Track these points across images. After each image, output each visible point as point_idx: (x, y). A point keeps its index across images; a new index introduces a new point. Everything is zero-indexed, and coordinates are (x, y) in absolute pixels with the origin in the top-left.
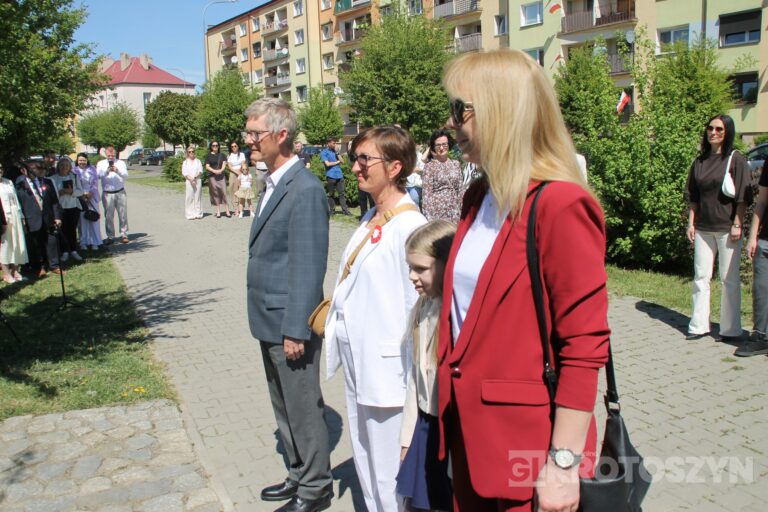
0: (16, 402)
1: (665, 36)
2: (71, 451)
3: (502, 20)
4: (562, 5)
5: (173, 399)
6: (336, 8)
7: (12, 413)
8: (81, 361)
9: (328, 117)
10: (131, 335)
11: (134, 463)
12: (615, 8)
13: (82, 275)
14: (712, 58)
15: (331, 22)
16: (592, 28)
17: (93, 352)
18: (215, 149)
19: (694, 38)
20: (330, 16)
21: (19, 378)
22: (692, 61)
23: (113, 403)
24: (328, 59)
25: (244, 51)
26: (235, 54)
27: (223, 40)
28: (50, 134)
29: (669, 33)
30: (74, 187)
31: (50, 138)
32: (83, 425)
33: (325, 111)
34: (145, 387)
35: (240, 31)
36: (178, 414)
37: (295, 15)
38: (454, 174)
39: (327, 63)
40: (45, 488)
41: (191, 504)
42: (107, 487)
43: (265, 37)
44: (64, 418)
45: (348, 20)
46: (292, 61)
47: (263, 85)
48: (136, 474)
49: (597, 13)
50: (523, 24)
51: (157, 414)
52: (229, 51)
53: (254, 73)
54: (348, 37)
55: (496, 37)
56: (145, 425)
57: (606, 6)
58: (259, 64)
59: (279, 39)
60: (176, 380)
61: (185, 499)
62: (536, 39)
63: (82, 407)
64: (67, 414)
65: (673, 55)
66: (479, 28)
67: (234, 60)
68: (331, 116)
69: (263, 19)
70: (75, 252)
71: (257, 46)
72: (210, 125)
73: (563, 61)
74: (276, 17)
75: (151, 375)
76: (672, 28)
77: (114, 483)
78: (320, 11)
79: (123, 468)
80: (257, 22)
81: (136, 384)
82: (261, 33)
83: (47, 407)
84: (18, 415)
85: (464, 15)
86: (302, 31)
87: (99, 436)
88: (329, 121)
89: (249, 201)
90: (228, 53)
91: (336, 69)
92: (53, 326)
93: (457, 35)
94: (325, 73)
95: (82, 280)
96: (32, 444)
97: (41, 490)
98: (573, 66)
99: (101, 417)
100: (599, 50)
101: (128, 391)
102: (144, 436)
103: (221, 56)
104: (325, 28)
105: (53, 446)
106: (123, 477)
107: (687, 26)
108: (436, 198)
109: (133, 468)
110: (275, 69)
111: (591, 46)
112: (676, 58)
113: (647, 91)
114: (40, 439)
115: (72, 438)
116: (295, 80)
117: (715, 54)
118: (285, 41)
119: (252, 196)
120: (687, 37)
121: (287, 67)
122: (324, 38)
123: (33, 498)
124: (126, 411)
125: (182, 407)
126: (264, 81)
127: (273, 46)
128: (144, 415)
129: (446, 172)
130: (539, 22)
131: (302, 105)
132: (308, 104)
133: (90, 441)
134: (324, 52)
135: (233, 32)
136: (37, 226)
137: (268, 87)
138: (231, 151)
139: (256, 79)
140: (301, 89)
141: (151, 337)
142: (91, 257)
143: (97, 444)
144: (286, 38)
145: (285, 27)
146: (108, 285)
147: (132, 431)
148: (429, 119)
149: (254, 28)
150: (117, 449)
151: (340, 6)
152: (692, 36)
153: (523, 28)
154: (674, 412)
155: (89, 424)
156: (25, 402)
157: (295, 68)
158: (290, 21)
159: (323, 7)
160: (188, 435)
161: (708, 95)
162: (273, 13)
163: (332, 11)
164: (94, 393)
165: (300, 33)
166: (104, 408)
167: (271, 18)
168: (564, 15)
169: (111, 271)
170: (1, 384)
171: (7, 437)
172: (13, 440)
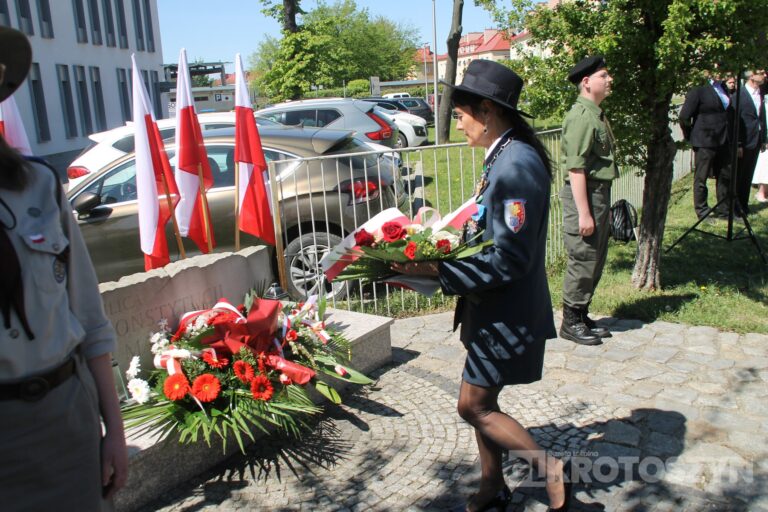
84: (760, 332)
170: (744, 299)
171: (749, 351)
172: (753, 356)
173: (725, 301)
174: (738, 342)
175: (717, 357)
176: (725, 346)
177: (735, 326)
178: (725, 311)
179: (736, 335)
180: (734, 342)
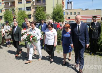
16: (9, 7)
22: (23, 12)
57: (11, 4)
65: (20, 12)
73: (5, 11)
76: (20, 8)
111: (9, 10)
113: (17, 16)
130: (1, 5)
152: (23, 9)
168: (5, 5)
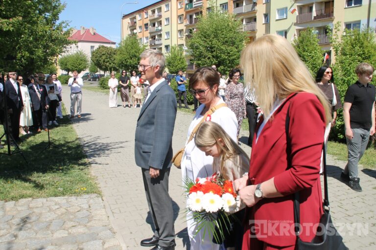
0: (24, 192)
1: (348, 26)
2: (49, 217)
3: (267, 16)
4: (297, 9)
5: (99, 194)
6: (186, 8)
7: (22, 197)
8: (56, 174)
9: (180, 61)
10: (80, 162)
11: (80, 224)
12: (323, 12)
13: (58, 132)
14: (372, 38)
15: (183, 15)
16: (311, 21)
17: (62, 170)
18: (124, 74)
19: (363, 27)
20: (182, 12)
21: (26, 180)
22: (361, 38)
23: (71, 195)
24: (181, 32)
25: (140, 27)
26: (135, 29)
27: (130, 22)
28: (46, 64)
29: (350, 24)
30: (55, 90)
31: (46, 66)
32: (56, 205)
33: (178, 58)
34: (86, 188)
35: (138, 17)
36: (102, 201)
37: (166, 10)
38: (241, 90)
39: (180, 35)
40: (36, 234)
41: (106, 246)
42: (66, 235)
43: (151, 21)
44: (47, 201)
45: (191, 14)
46: (163, 33)
47: (149, 44)
48: (81, 230)
49: (314, 14)
50: (277, 18)
51: (91, 201)
52: (133, 27)
53: (145, 39)
54: (191, 22)
55: (263, 24)
56: (86, 206)
57: (319, 10)
58: (147, 34)
59: (158, 22)
60: (101, 185)
61: (104, 243)
62: (283, 26)
63: (56, 196)
64: (48, 199)
65: (352, 35)
66: (255, 20)
67: (135, 31)
68: (181, 60)
69: (150, 12)
70: (55, 121)
71: (146, 25)
72: (122, 63)
73: (296, 37)
74: (156, 12)
75: (89, 182)
76: (352, 22)
77: (69, 234)
78: (177, 9)
79: (74, 226)
80: (147, 13)
81: (82, 186)
82: (149, 19)
83: (39, 195)
84: (25, 198)
85: (248, 13)
86: (169, 18)
87: (63, 210)
88: (180, 62)
89: (140, 100)
90: (132, 28)
91: (184, 37)
92: (43, 156)
93: (244, 23)
94: (179, 39)
95: (57, 135)
96: (31, 212)
97: (35, 234)
98: (301, 39)
99: (64, 201)
100: (315, 32)
101: (78, 189)
102: (85, 211)
103: (129, 29)
104: (180, 17)
105: (41, 214)
106: (74, 231)
107: (360, 21)
108: (232, 102)
109: (79, 227)
110: (155, 36)
112: (353, 37)
114: (35, 210)
115: (50, 210)
116: (164, 42)
117: (373, 36)
118: (160, 23)
119: (142, 98)
120: (359, 27)
121: (160, 35)
122: (179, 22)
123: (31, 238)
124: (77, 199)
125: (104, 198)
126: (149, 42)
127: (154, 25)
128: (85, 201)
129: (237, 89)
130: (285, 17)
131: (167, 55)
132: (170, 54)
133: (59, 212)
134: (179, 29)
135: (135, 18)
136: (38, 108)
137: (151, 45)
138: (132, 75)
139: (145, 41)
140: (167, 47)
141: (90, 164)
142: (63, 124)
143: (62, 214)
144: (161, 21)
145: (160, 16)
146: (70, 138)
147: (79, 209)
148: (229, 63)
149: (145, 16)
150: (71, 217)
151: (187, 6)
152: (362, 26)
153: (277, 20)
154: (347, 213)
155: (59, 204)
156: (29, 192)
157: (164, 36)
158: (163, 13)
159: (179, 7)
160: (106, 212)
161: (369, 56)
162: (155, 10)
163: (183, 9)
164: (61, 189)
165: (167, 19)
166: (66, 197)
167: (154, 12)
168: (298, 14)
169: (72, 131)
170: (18, 182)
171: (19, 209)
172: (22, 210)
173: (8, 185)
174: (15, 205)
175: (4, 216)
176: (8, 209)
177: (13, 197)
178: (8, 191)
179: (14, 202)
180: (13, 206)
